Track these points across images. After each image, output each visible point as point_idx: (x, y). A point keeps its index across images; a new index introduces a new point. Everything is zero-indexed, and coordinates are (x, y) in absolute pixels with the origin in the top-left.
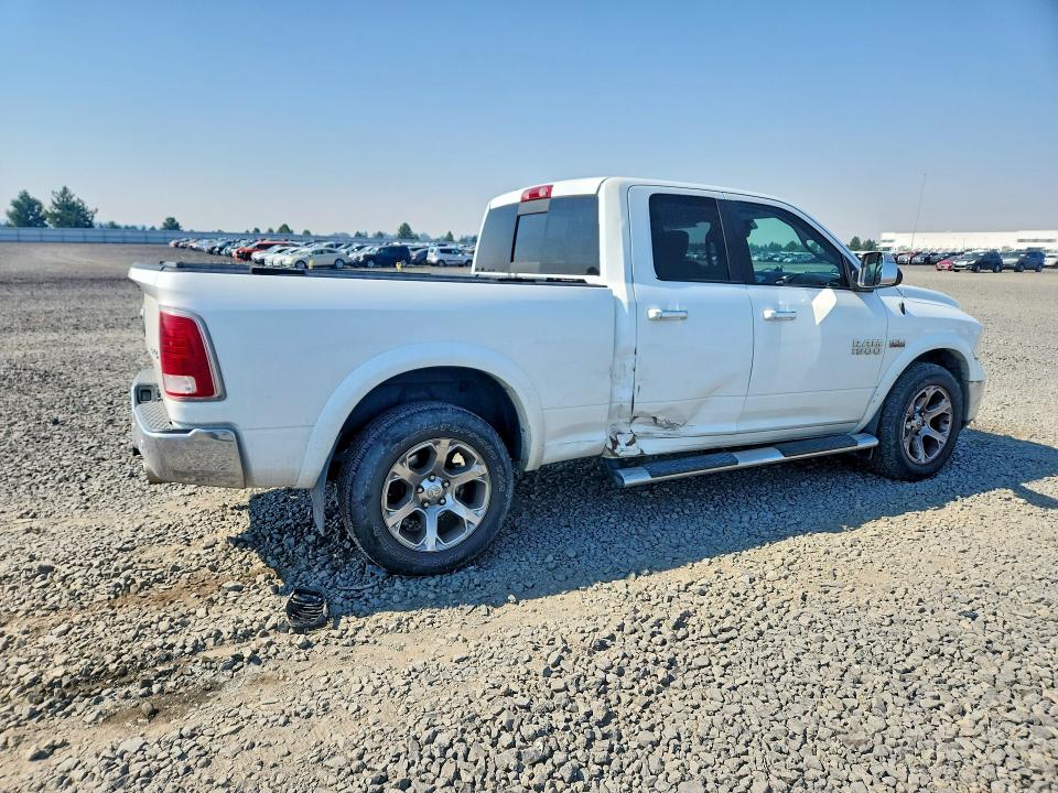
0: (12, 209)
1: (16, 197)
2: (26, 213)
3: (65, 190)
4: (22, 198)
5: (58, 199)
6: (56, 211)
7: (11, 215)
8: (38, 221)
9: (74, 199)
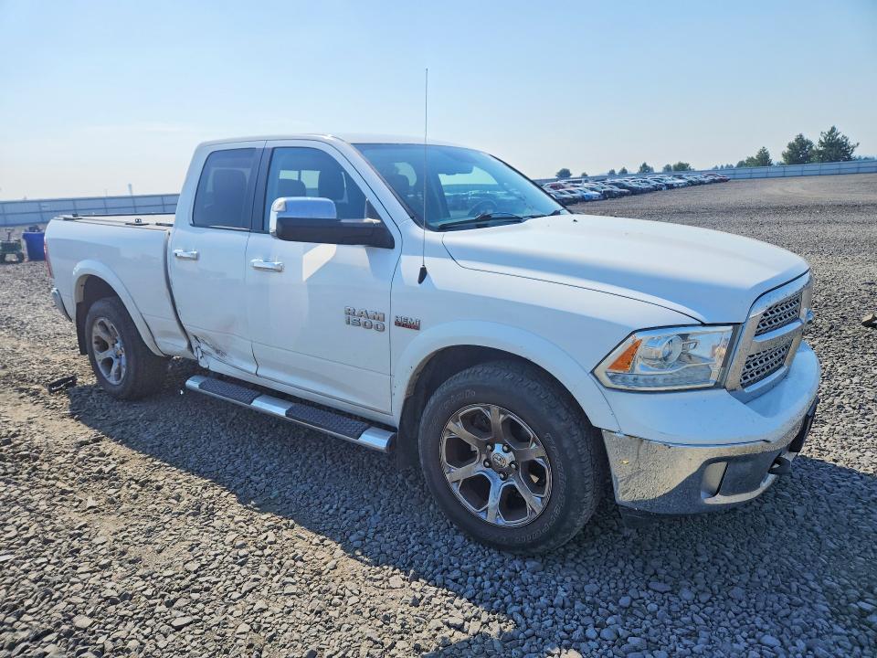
0: (787, 150)
1: (792, 140)
2: (799, 153)
3: (833, 129)
4: (796, 140)
5: (825, 139)
6: (821, 149)
7: (784, 155)
8: (806, 159)
9: (839, 136)
